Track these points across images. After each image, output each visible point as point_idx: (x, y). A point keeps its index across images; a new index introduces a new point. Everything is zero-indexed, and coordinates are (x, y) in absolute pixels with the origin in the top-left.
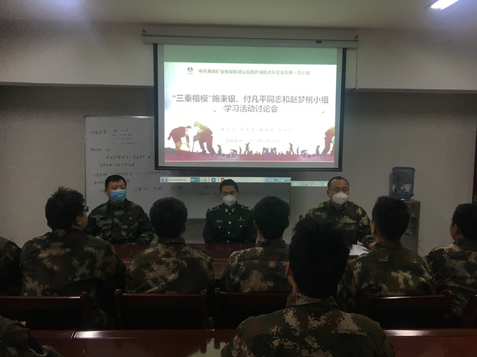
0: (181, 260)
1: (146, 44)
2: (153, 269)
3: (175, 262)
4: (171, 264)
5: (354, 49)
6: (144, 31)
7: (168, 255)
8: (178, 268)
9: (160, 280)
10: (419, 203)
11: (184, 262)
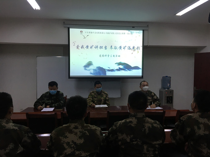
0: (85, 131)
1: (65, 27)
2: (66, 136)
3: (80, 132)
4: (78, 133)
5: (147, 30)
6: (64, 22)
7: (76, 128)
8: (83, 136)
9: (71, 143)
10: (173, 91)
11: (86, 132)
